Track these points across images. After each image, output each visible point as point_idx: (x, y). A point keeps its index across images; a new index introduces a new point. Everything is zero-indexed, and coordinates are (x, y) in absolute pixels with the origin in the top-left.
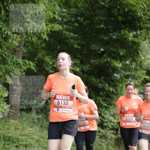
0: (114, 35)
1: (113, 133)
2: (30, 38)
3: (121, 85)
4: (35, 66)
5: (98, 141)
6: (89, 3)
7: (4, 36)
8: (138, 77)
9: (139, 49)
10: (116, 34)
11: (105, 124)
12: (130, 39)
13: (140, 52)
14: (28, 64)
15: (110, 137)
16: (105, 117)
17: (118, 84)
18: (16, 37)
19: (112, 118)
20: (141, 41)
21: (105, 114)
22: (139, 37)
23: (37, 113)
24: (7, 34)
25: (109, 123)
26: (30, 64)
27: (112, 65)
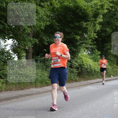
0: (77, 24)
1: (77, 70)
2: (36, 29)
3: (79, 47)
4: (38, 41)
5: (69, 74)
6: (64, 9)
7: (23, 29)
8: (87, 43)
9: (88, 31)
10: (77, 23)
11: (73, 66)
12: (84, 26)
13: (88, 32)
14: (35, 40)
15: (75, 72)
16: (73, 63)
17: (78, 47)
18: (29, 29)
19: (75, 63)
20: (89, 27)
21: (73, 61)
22: (88, 25)
23: (40, 62)
24: (25, 28)
25: (74, 66)
26: (36, 40)
27: (75, 38)
